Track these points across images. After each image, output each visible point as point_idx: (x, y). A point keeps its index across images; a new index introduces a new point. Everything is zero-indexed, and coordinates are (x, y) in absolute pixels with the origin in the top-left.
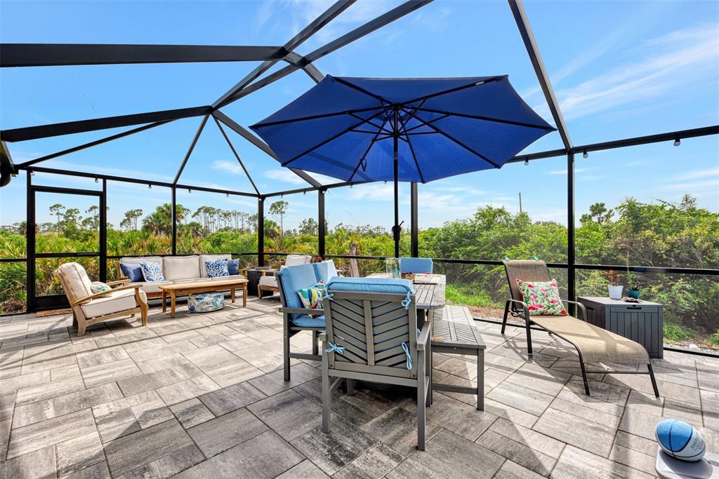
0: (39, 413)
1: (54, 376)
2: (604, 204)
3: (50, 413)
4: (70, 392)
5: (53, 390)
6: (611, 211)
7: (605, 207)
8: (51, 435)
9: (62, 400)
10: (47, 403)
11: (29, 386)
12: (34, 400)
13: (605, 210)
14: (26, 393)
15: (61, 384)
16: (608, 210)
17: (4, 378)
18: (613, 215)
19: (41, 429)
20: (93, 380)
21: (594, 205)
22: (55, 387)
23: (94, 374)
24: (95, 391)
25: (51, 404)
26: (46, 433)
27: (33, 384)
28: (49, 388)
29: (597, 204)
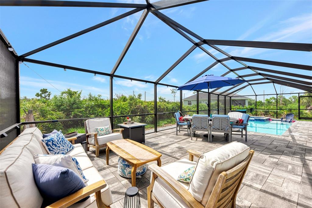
0: (293, 168)
1: (281, 181)
2: (47, 89)
3: (290, 167)
4: (280, 170)
5: (286, 174)
6: (50, 92)
7: (47, 91)
8: (292, 162)
9: (284, 169)
10: (290, 170)
11: (295, 182)
12: (294, 174)
13: (48, 92)
14: (296, 179)
15: (281, 174)
16: (49, 92)
17: (310, 199)
18: (51, 94)
19: (294, 165)
20: (269, 169)
21: (43, 89)
22: (284, 175)
23: (265, 171)
24: (272, 165)
25: (288, 169)
26: (293, 163)
27: (293, 182)
28: (286, 175)
29: (44, 89)
